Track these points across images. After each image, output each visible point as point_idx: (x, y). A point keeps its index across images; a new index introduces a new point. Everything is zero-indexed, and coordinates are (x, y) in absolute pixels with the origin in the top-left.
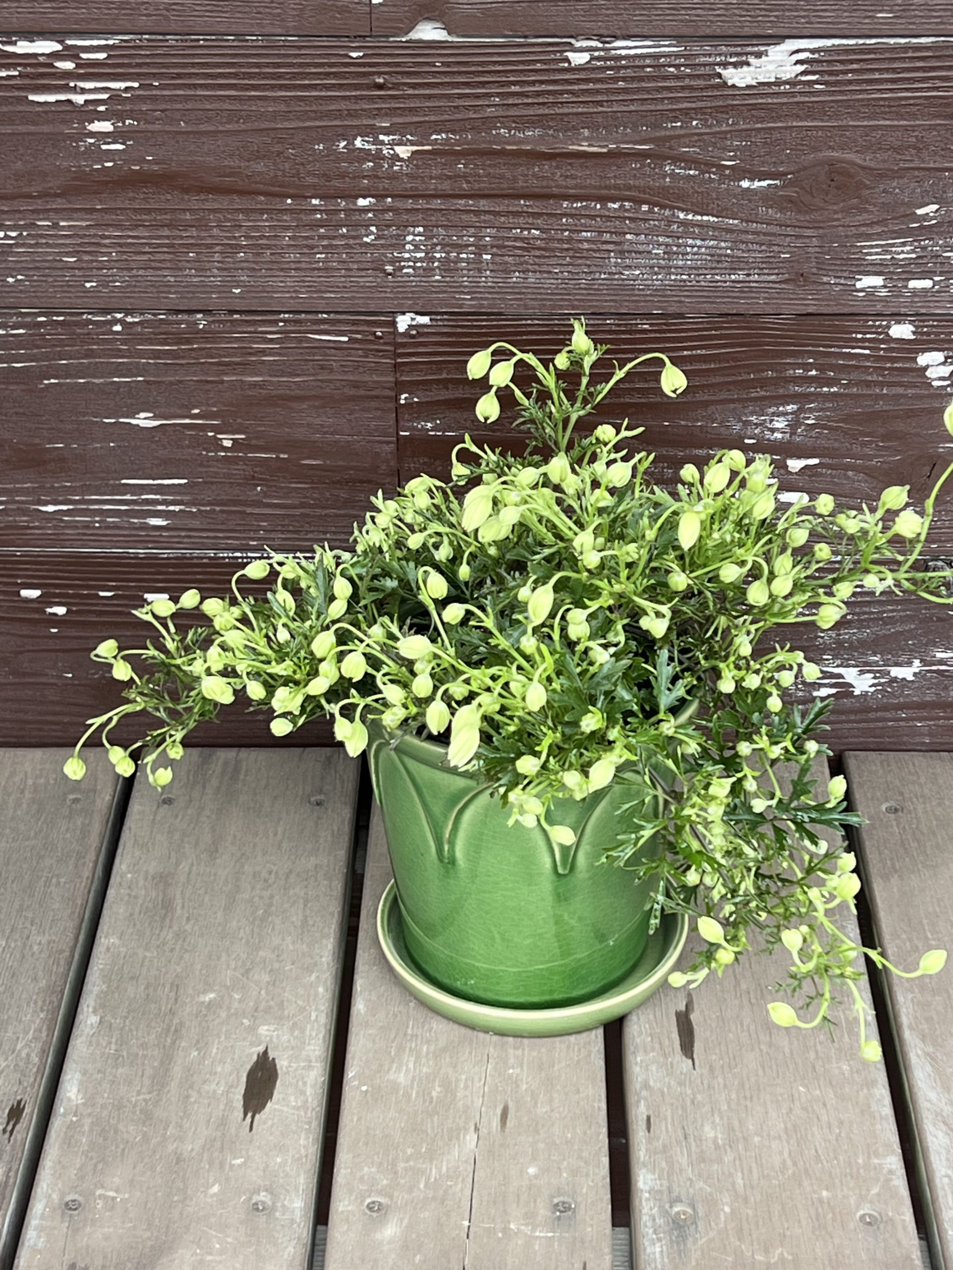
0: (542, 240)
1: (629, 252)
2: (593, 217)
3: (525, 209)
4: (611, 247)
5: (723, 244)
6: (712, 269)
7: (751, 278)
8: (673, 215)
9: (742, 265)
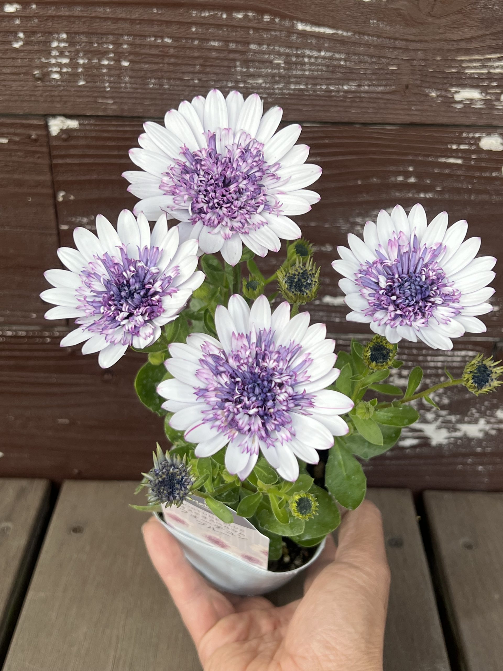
0: (175, 48)
1: (253, 61)
2: (219, 26)
3: (159, 17)
4: (237, 56)
5: (337, 56)
6: (327, 79)
7: (362, 89)
8: (293, 26)
9: (354, 76)
